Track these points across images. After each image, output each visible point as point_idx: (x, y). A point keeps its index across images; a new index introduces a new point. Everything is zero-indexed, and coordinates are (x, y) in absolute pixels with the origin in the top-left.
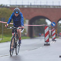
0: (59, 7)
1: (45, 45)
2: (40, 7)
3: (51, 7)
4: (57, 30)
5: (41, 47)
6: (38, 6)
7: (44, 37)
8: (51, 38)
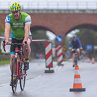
0: (67, 12)
1: (46, 72)
2: (36, 12)
3: (55, 12)
4: (65, 48)
5: (40, 76)
6: (33, 10)
7: (45, 60)
8: (56, 61)
